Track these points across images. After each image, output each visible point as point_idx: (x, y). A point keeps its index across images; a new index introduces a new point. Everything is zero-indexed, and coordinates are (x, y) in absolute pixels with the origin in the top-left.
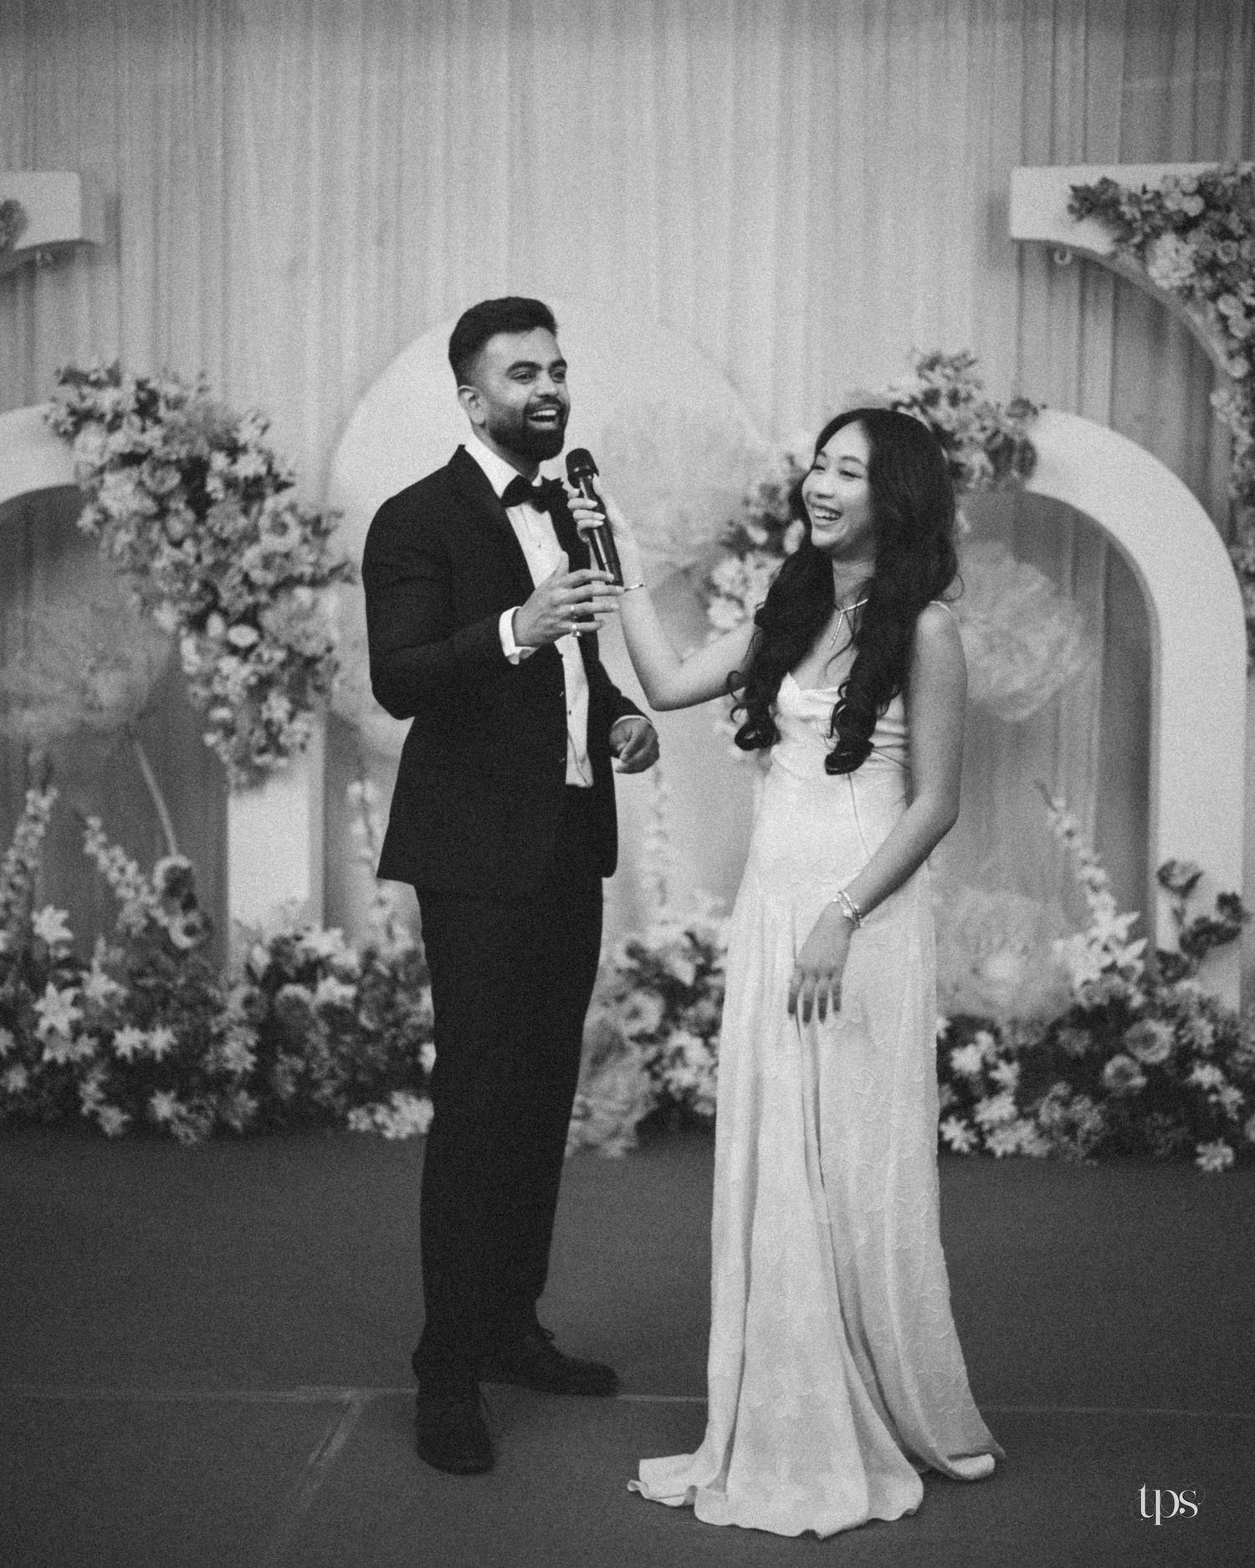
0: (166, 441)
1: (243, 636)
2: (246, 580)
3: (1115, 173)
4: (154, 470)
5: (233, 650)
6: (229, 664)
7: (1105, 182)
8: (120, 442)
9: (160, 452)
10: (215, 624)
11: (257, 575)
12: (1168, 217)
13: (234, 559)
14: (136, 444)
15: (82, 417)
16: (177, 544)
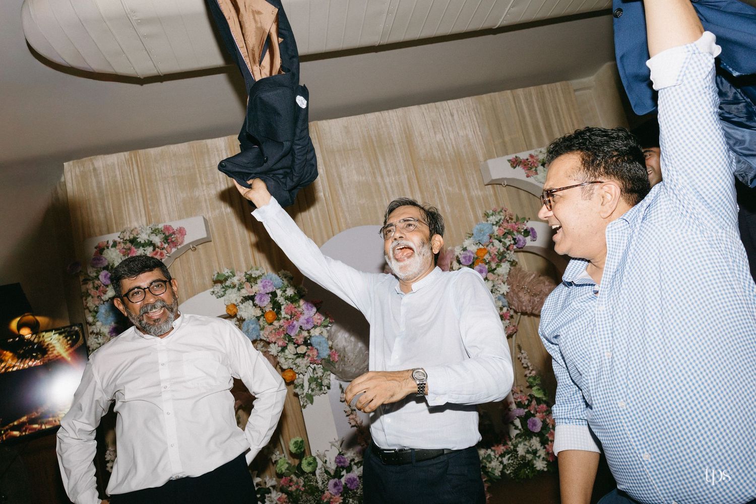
0: (264, 287)
1: (302, 349)
2: (301, 327)
3: (518, 155)
4: (261, 299)
5: (298, 355)
6: (299, 361)
7: (516, 157)
8: (244, 292)
9: (262, 291)
10: (291, 347)
11: (305, 327)
12: (540, 162)
13: (295, 322)
14: (250, 292)
15: (226, 288)
16: (271, 324)
